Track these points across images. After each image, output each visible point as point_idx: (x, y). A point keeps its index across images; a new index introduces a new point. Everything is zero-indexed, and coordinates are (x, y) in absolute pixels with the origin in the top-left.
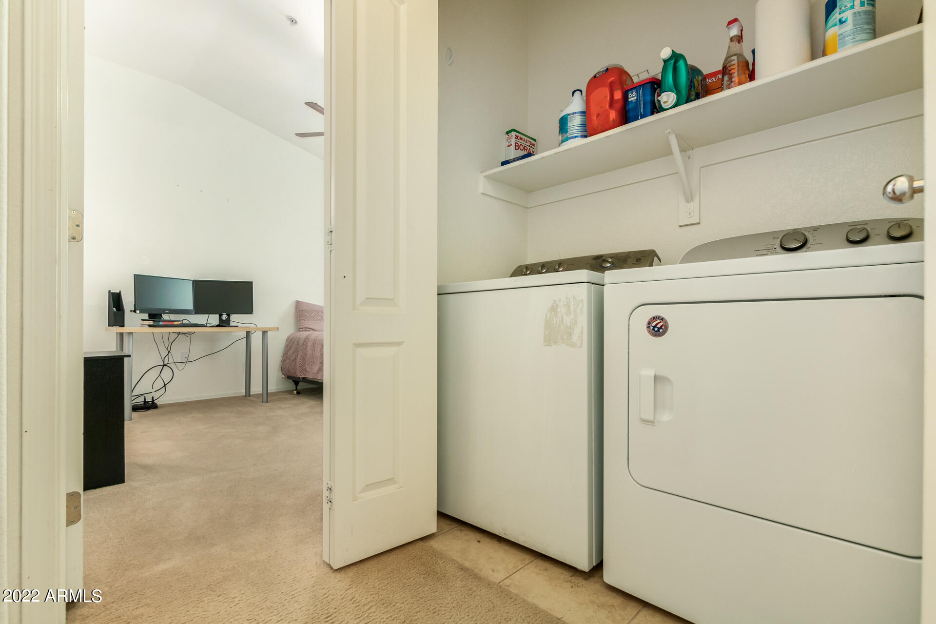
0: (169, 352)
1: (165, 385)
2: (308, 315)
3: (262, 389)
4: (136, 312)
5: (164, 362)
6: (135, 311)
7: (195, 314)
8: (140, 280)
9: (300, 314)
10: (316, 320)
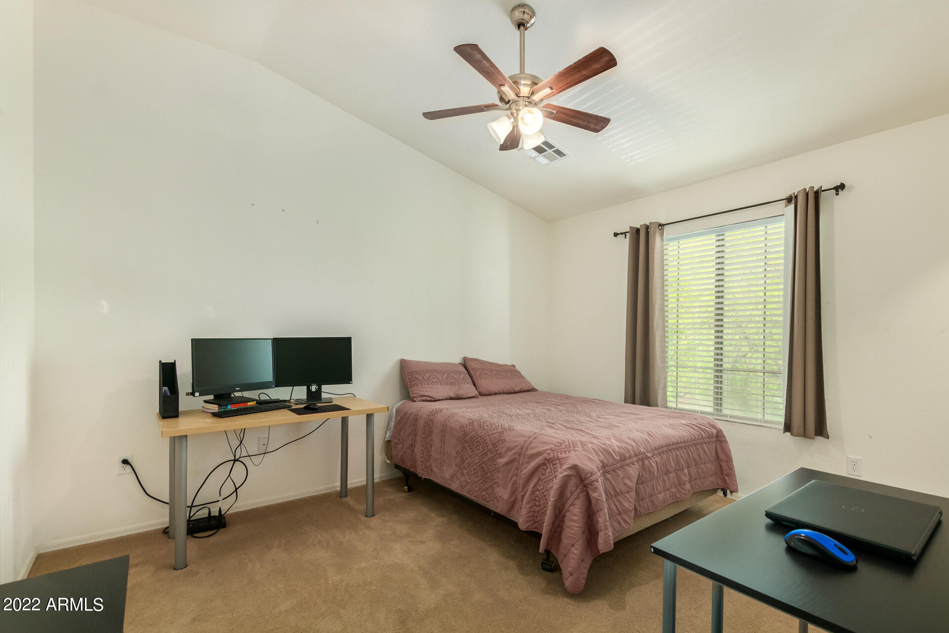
0: (241, 442)
1: (236, 489)
2: (421, 378)
3: (365, 478)
4: (194, 396)
5: (235, 456)
6: (193, 394)
7: (276, 386)
8: (199, 346)
9: (410, 377)
10: (432, 384)
